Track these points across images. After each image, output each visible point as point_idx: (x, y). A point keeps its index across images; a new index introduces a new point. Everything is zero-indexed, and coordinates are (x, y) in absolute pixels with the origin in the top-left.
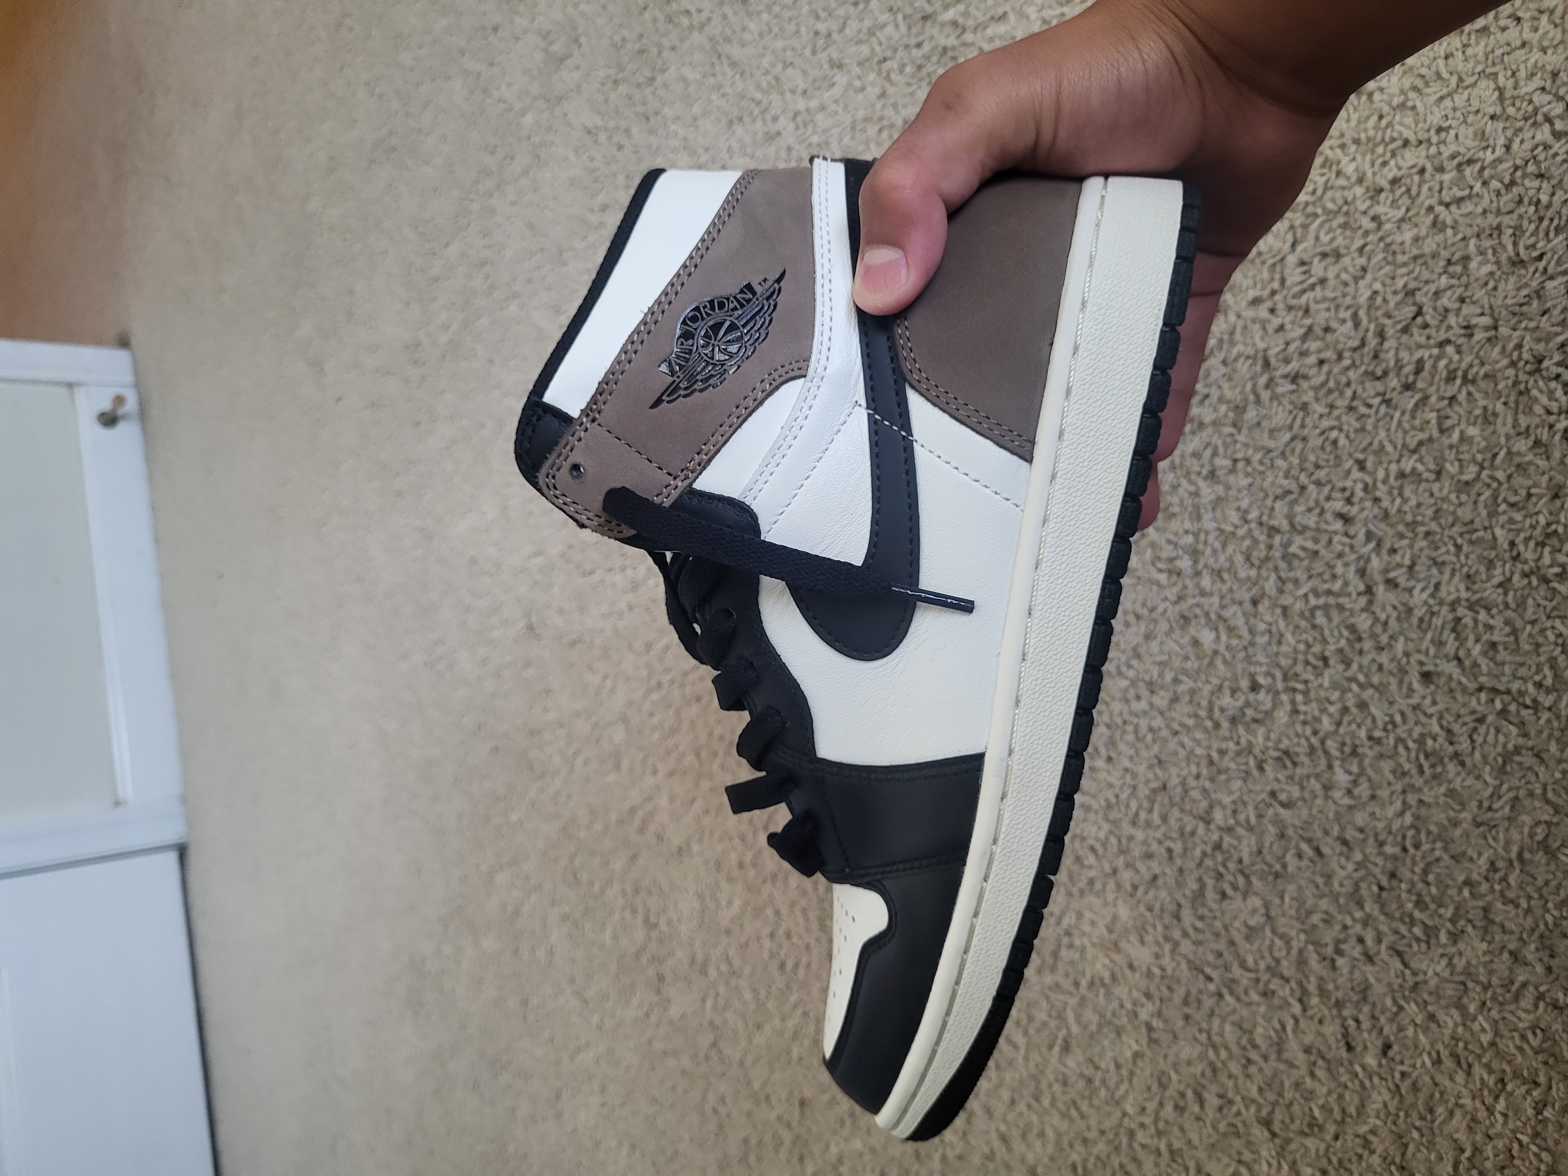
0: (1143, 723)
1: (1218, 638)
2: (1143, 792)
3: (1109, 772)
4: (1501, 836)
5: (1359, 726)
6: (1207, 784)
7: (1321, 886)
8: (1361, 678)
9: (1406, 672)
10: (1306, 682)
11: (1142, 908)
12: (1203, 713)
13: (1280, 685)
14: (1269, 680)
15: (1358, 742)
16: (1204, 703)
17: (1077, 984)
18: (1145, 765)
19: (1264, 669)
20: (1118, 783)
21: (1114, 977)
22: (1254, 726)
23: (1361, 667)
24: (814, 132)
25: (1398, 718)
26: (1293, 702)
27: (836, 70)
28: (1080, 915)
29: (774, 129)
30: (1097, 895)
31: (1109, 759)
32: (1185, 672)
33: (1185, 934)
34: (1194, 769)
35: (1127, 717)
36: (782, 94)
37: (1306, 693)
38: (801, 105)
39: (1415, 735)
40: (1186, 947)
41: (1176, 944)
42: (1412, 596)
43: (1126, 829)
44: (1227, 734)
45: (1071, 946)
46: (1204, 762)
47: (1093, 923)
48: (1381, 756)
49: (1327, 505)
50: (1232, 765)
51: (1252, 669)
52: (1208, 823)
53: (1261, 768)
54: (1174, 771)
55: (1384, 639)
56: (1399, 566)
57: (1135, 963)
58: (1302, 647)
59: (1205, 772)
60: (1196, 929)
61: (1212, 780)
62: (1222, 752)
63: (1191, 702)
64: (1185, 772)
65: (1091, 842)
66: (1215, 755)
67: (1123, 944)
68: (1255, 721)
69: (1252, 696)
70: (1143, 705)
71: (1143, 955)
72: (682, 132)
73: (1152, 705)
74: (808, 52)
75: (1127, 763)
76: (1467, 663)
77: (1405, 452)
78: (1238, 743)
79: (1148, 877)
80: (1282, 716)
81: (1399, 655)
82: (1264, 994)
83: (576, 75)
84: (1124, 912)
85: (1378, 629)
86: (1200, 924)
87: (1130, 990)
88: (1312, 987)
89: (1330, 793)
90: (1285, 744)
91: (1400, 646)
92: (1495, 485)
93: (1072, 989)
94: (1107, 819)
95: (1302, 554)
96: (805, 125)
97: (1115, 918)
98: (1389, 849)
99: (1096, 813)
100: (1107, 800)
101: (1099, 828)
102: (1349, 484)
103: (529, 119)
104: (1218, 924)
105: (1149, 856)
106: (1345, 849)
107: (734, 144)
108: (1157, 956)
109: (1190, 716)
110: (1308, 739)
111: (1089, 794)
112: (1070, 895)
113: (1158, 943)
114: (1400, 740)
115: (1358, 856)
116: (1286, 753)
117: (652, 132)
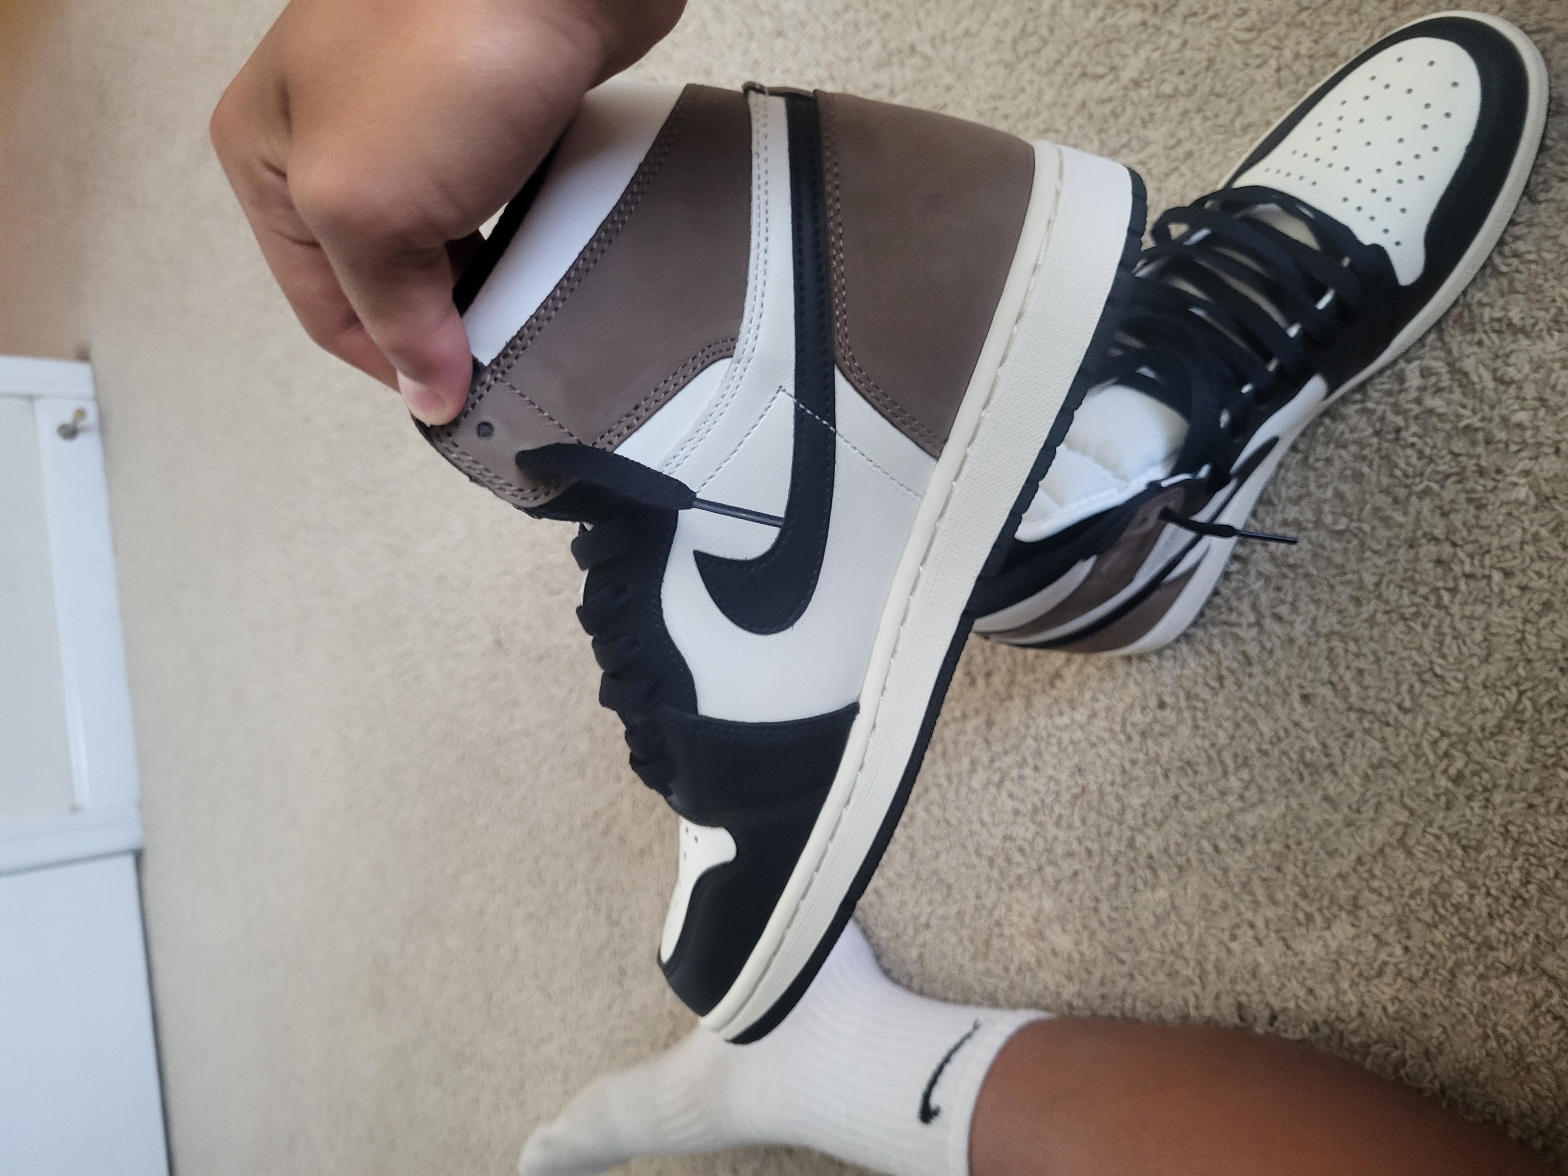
0: (1066, 736)
2: (1065, 797)
3: (1035, 780)
4: (1367, 836)
5: (1249, 740)
6: (1121, 791)
8: (1251, 697)
9: (1289, 694)
10: (1205, 701)
11: (1063, 901)
12: (1117, 728)
13: (1183, 704)
14: (1174, 699)
15: (1248, 754)
16: (1118, 719)
17: (1006, 969)
18: (1067, 773)
19: (1169, 689)
20: (1043, 789)
21: (1039, 963)
22: (1160, 739)
23: (1251, 688)
25: (1282, 733)
26: (1194, 719)
28: (1009, 908)
30: (1024, 889)
31: (1036, 769)
32: (1102, 691)
33: (1102, 924)
34: (1109, 777)
35: (1051, 730)
37: (1205, 711)
39: (1296, 749)
40: (1102, 935)
41: (1094, 932)
42: (1293, 628)
43: (1052, 830)
44: (1138, 746)
45: (1001, 935)
46: (1118, 771)
47: (1021, 915)
48: (1267, 766)
50: (1142, 774)
51: (1159, 689)
52: (1120, 824)
53: (1166, 776)
54: (1091, 778)
55: (1270, 664)
56: (1283, 602)
57: (1058, 950)
59: (1118, 780)
60: (1110, 918)
61: (1125, 786)
62: (1134, 762)
63: (1106, 718)
64: (1101, 780)
65: (1020, 842)
66: (1128, 766)
67: (1047, 933)
68: (1162, 735)
69: (1159, 713)
70: (1065, 720)
71: (1063, 941)
73: (1073, 721)
75: (1050, 771)
76: (1340, 686)
78: (1147, 754)
79: (1069, 873)
80: (1185, 731)
81: (1283, 679)
82: (1169, 975)
84: (1048, 904)
85: (1265, 656)
86: (1114, 915)
87: (1053, 975)
88: (1209, 967)
89: (1225, 798)
90: (1187, 755)
91: (1283, 671)
92: (1361, 535)
93: (1003, 974)
94: (1034, 823)
97: (1040, 910)
98: (1275, 847)
99: (1024, 815)
100: (1033, 804)
101: (1027, 829)
104: (1130, 914)
105: (1070, 854)
106: (1238, 846)
108: (1077, 943)
109: (1105, 730)
110: (1206, 751)
111: (1017, 799)
112: (1000, 889)
113: (1077, 932)
114: (1284, 753)
115: (1249, 852)
116: (1189, 763)
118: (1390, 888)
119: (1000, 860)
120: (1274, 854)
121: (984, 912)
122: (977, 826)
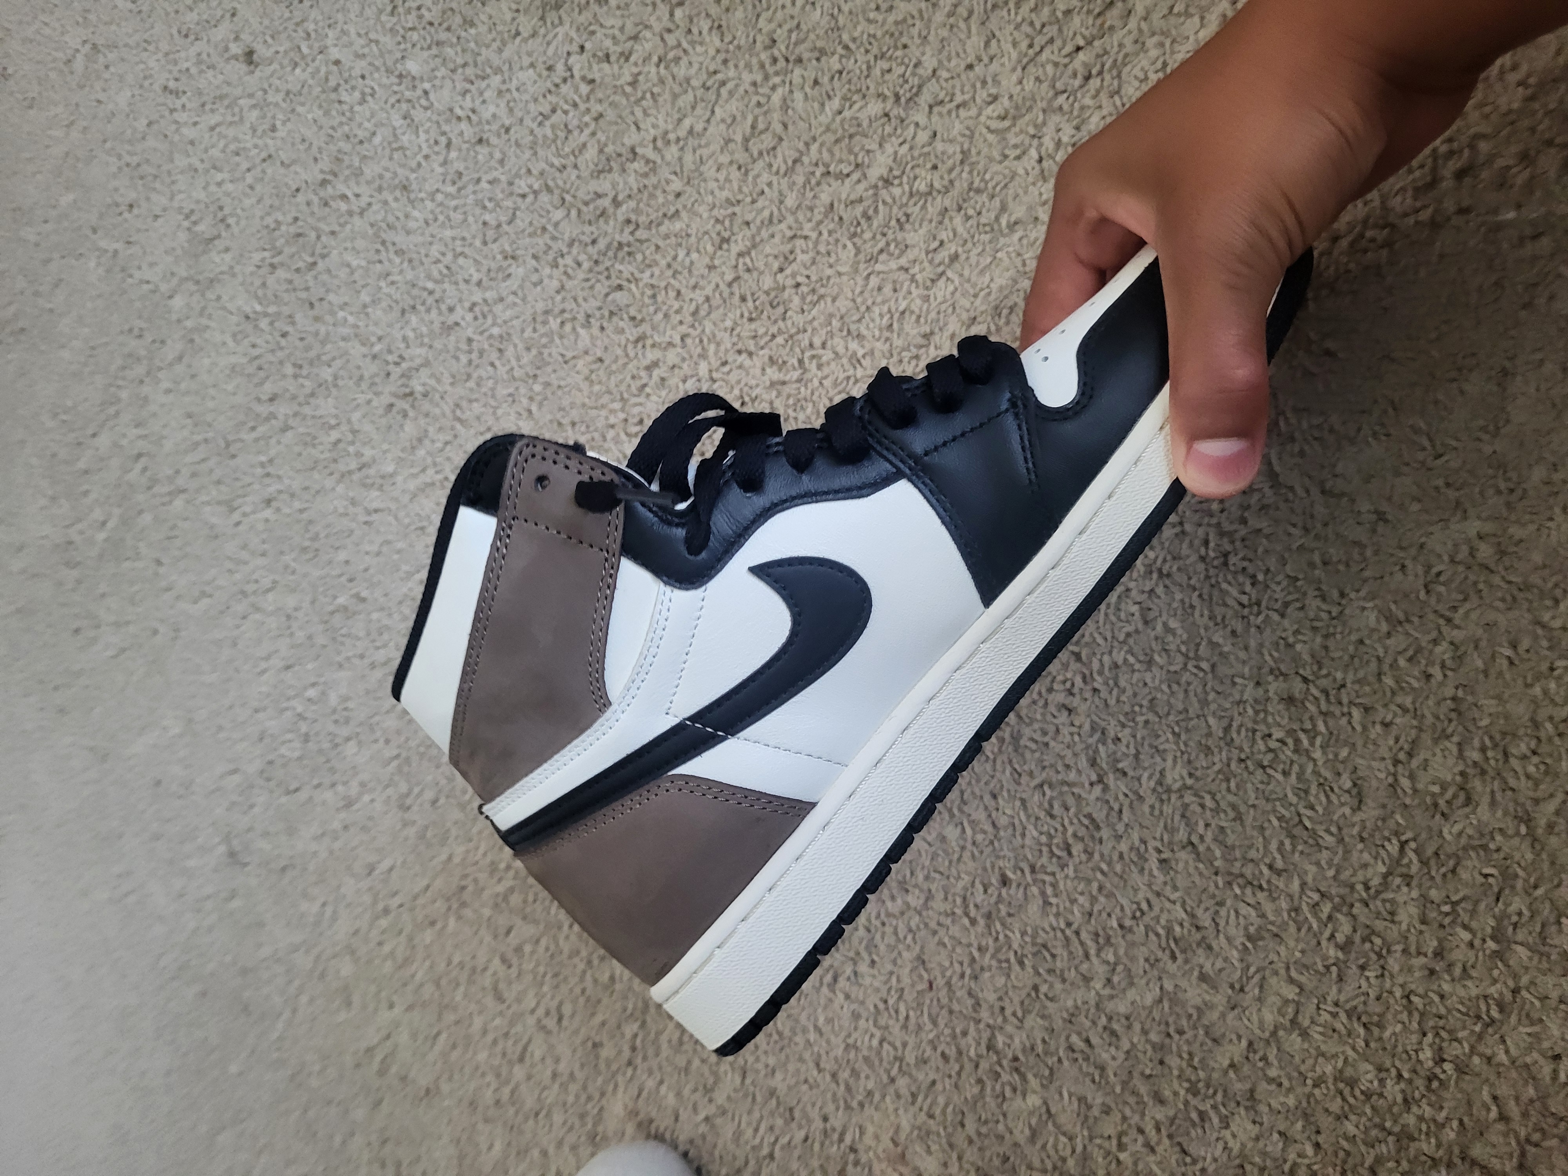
118: (1290, 1079)
119: (845, 1075)
120: (1154, 1046)
122: (812, 1036)
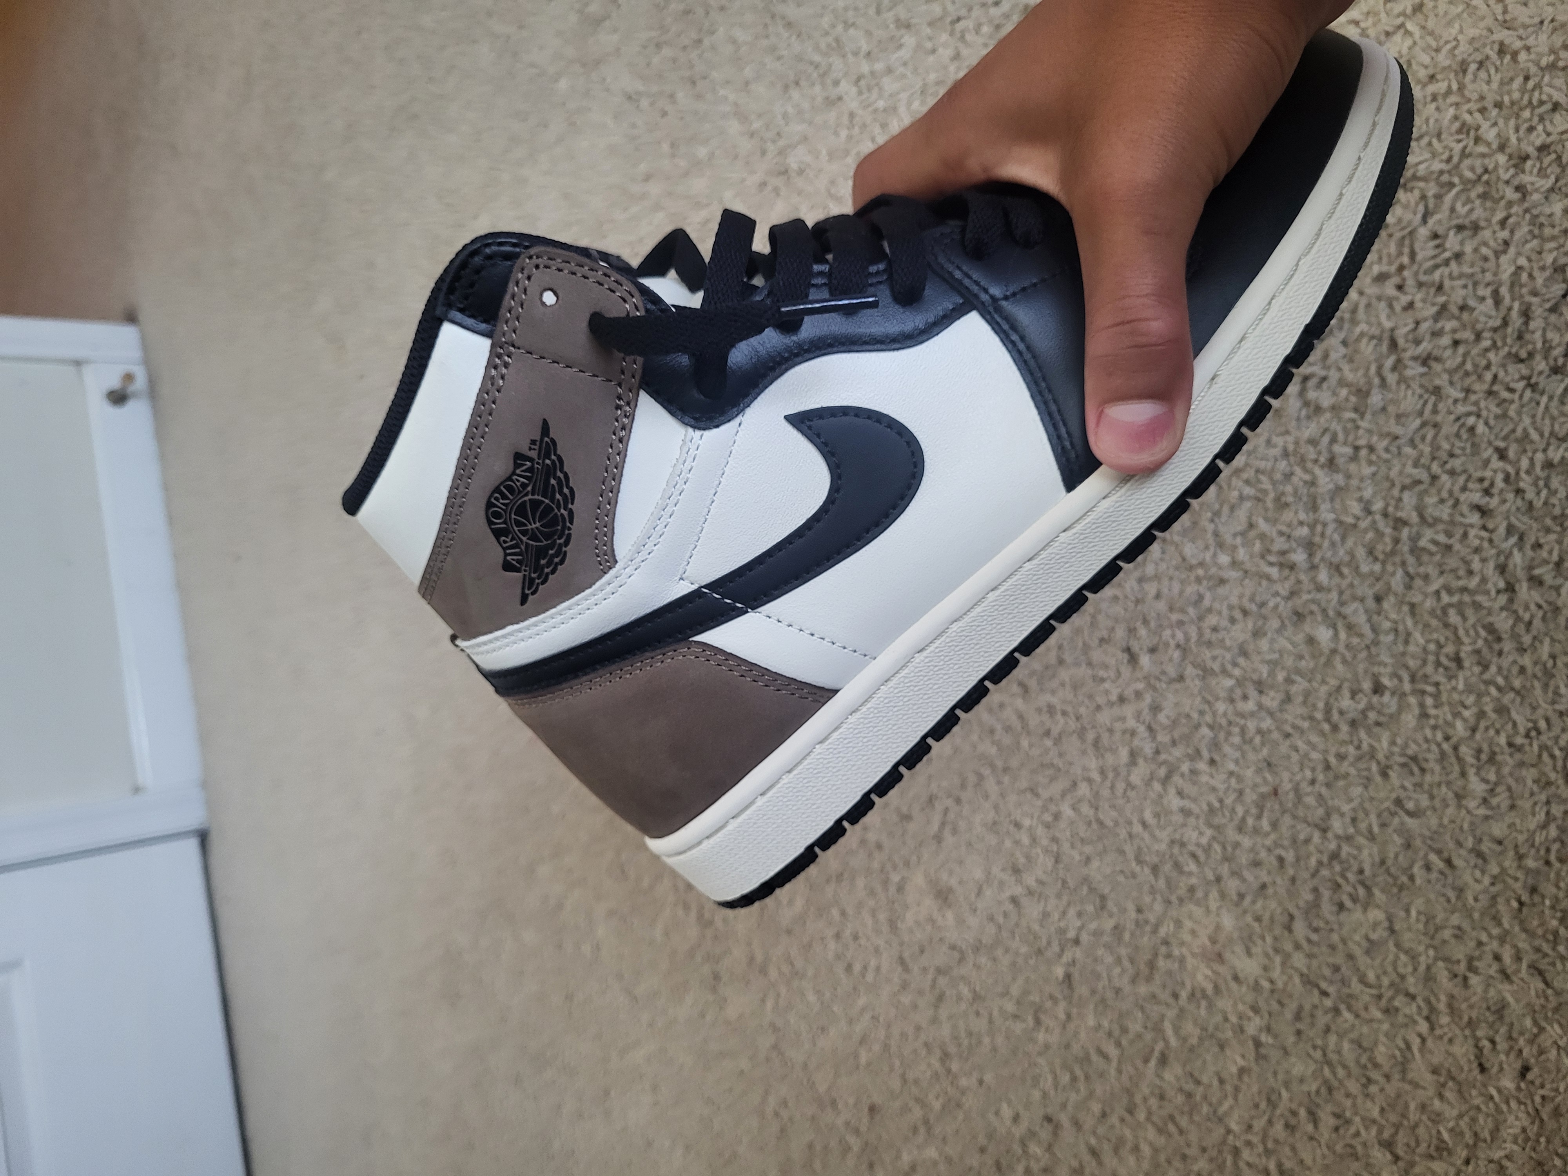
0: (1251, 725)
1: (1336, 635)
2: (1250, 797)
3: (1212, 776)
5: (1498, 732)
6: (1324, 791)
7: (1453, 900)
8: (1500, 681)
9: (1553, 676)
10: (1437, 684)
11: (1249, 919)
12: (1319, 716)
13: (1407, 687)
14: (1396, 681)
15: (1497, 750)
16: (1321, 705)
17: (1176, 996)
18: (1253, 768)
19: (1389, 669)
20: (1221, 787)
21: (1217, 989)
22: (1377, 730)
23: (1500, 669)
24: (880, 96)
25: (1542, 724)
26: (1422, 705)
27: (903, 31)
28: (1178, 923)
29: (834, 93)
30: (1198, 903)
31: (1212, 762)
32: (1298, 672)
33: (1298, 947)
34: (1308, 774)
35: (1232, 718)
36: (844, 56)
37: (1436, 696)
38: (865, 68)
40: (1299, 960)
41: (1287, 957)
42: (1559, 595)
43: (1232, 834)
44: (1346, 737)
45: (1169, 956)
46: (1320, 768)
47: (1193, 932)
48: (1521, 764)
49: (1463, 497)
50: (1353, 771)
51: (1376, 669)
52: (1324, 831)
53: (1385, 775)
54: (1285, 775)
55: (1527, 640)
56: (1546, 562)
57: (1241, 975)
58: (1432, 647)
59: (1321, 777)
60: (1309, 941)
61: (1328, 785)
62: (1341, 757)
63: (1305, 703)
64: (1298, 777)
65: (1192, 848)
66: (1332, 760)
67: (1227, 955)
68: (1378, 724)
69: (1375, 699)
70: (1250, 706)
71: (1250, 967)
72: (732, 97)
73: (1260, 706)
74: (872, 11)
75: (1232, 766)
77: (1553, 440)
78: (1358, 747)
79: (1255, 885)
80: (1410, 719)
81: (1545, 657)
82: (1387, 1011)
83: (615, 37)
84: (1228, 922)
85: (1521, 629)
86: (1314, 937)
87: (1235, 1004)
88: (1442, 1006)
89: (1464, 802)
90: (1413, 749)
91: (1545, 649)
93: (1171, 1001)
94: (1210, 826)
95: (1433, 548)
96: (869, 90)
97: (1218, 927)
98: (1530, 863)
99: (1198, 818)
100: (1209, 805)
101: (1201, 833)
102: (1488, 474)
103: (563, 84)
104: (1335, 937)
105: (1257, 864)
106: (1480, 862)
107: (790, 110)
108: (1265, 969)
109: (1303, 718)
110: (1439, 745)
111: (1189, 797)
112: (1168, 902)
113: (1267, 955)
114: (1543, 748)
115: (1495, 869)
116: (1414, 759)
117: (699, 97)
121: (1148, 928)
